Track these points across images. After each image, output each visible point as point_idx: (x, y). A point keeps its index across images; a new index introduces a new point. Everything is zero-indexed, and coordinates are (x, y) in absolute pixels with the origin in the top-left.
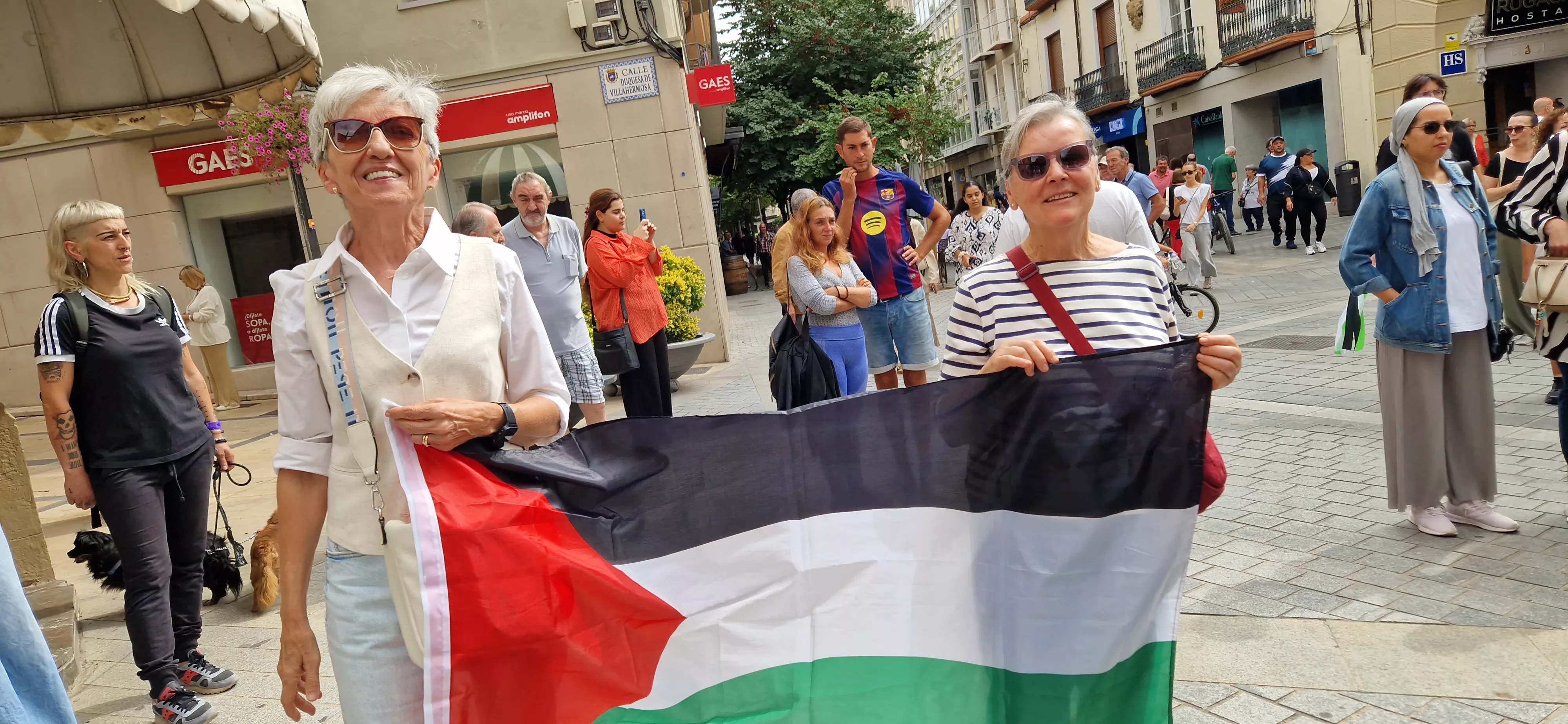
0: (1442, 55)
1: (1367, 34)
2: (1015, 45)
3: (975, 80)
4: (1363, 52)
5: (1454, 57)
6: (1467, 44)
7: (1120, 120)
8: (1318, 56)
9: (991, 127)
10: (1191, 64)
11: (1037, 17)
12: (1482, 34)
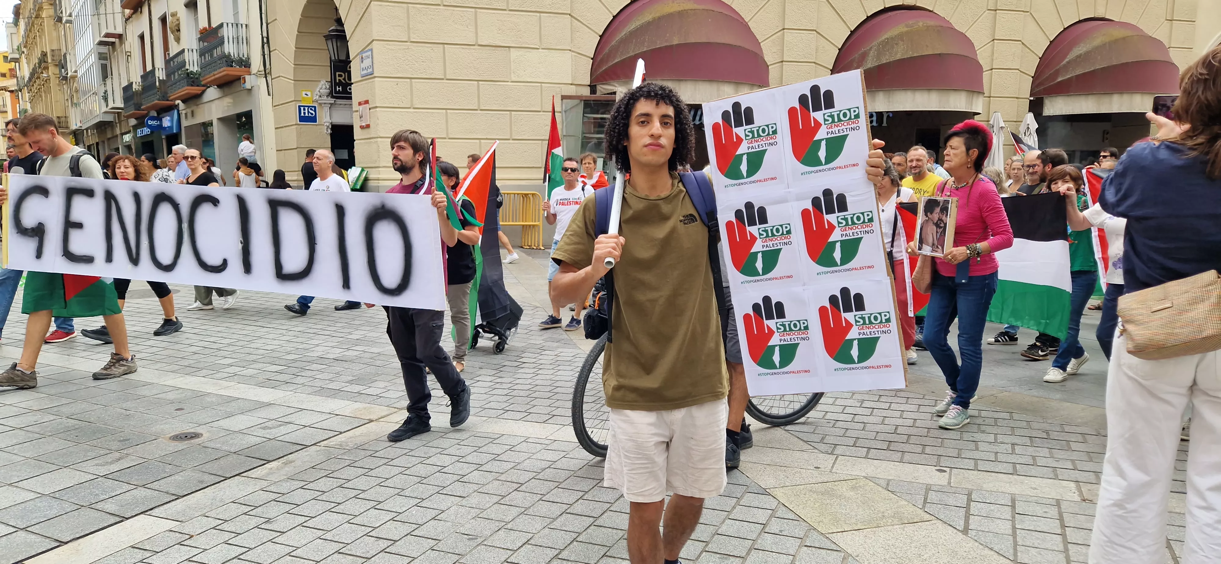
0: (299, 106)
1: (269, 78)
2: (124, 36)
3: (104, 62)
4: (269, 95)
5: (308, 109)
6: (317, 101)
7: (168, 118)
8: (250, 90)
9: (107, 106)
10: (192, 79)
11: (134, 16)
12: (327, 96)
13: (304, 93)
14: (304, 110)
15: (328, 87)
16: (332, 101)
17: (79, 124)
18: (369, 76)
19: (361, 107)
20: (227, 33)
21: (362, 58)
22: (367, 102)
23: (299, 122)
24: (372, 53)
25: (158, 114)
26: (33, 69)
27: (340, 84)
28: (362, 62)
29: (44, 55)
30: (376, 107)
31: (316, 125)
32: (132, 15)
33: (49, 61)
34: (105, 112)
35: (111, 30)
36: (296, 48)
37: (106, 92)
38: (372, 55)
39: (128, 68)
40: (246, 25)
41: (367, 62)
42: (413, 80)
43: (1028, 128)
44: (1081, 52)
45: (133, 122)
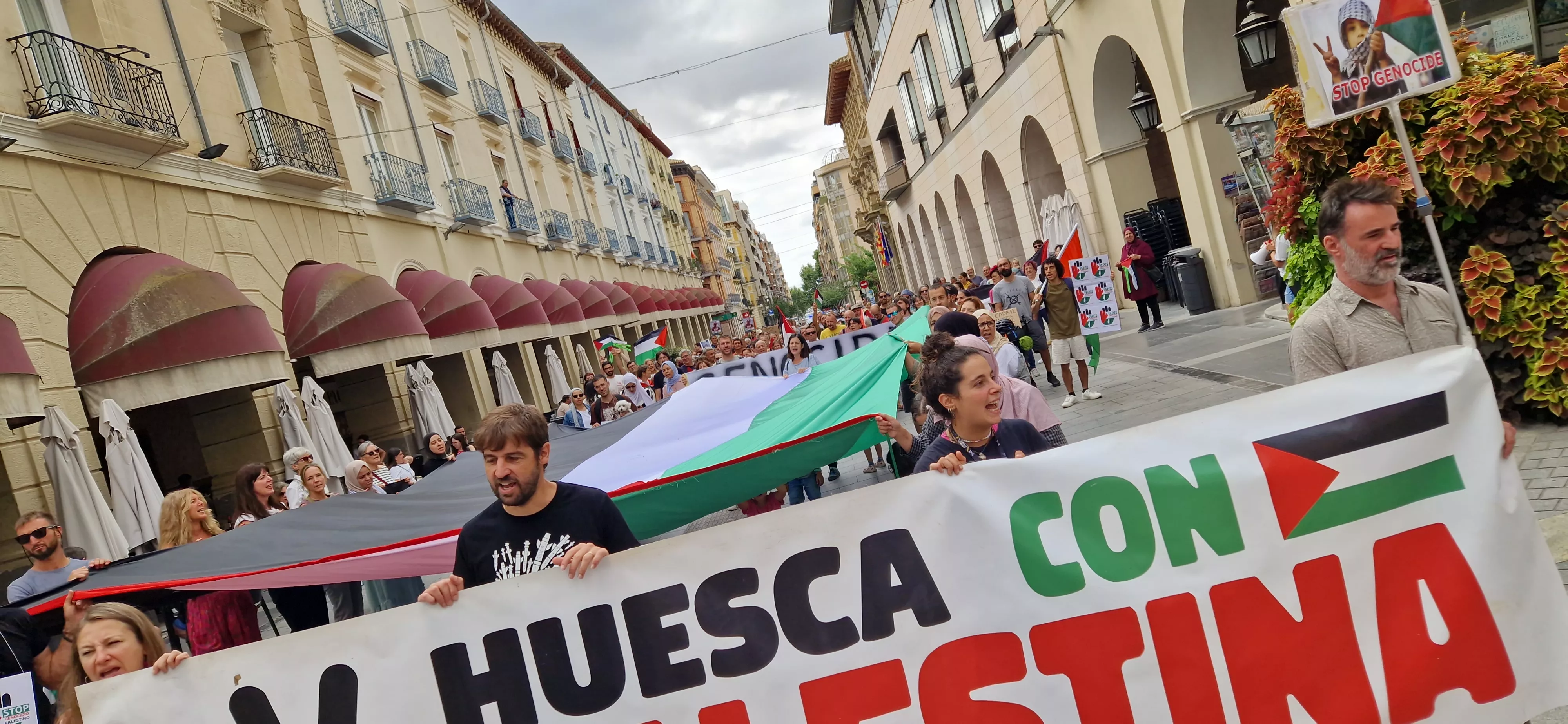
43: (314, 395)
44: (330, 298)
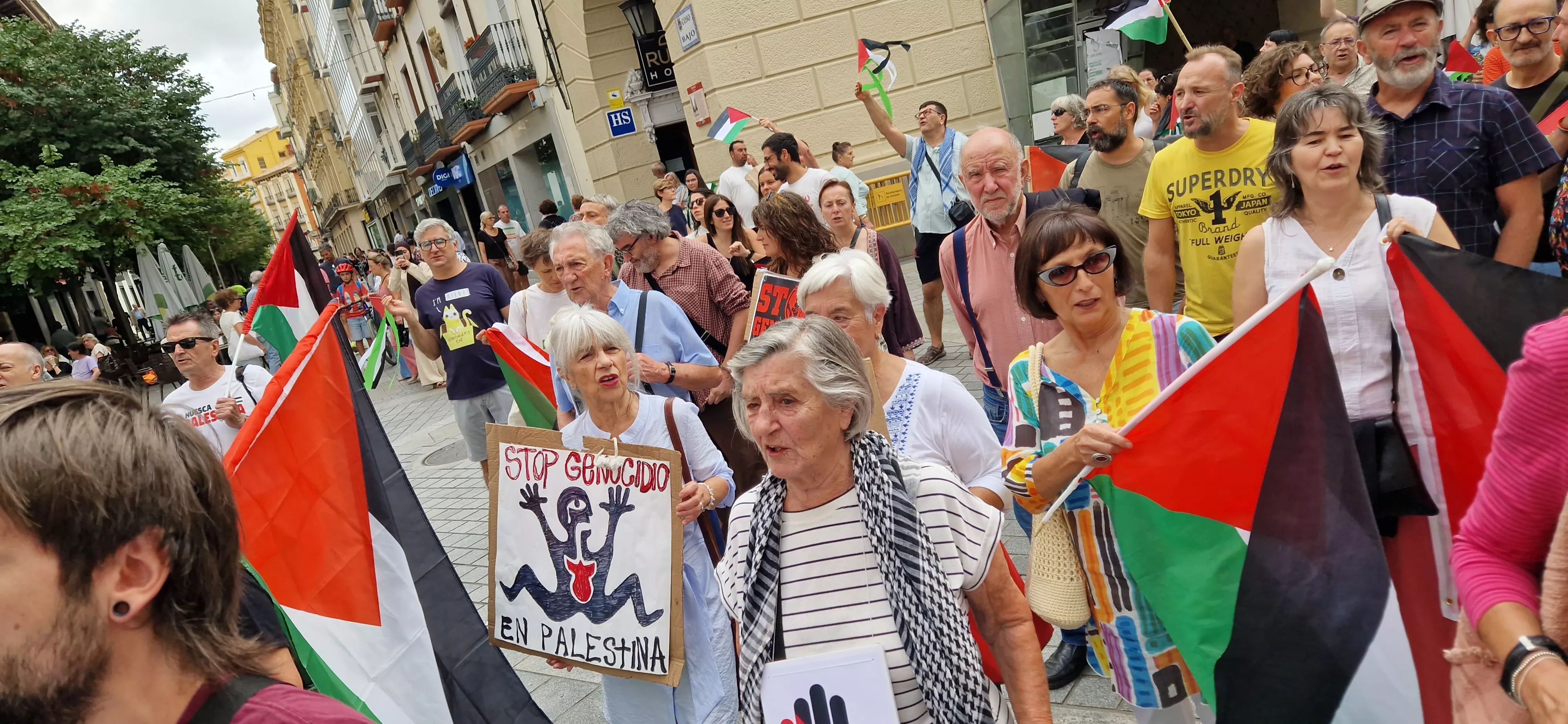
0: (609, 114)
1: (562, 86)
2: (386, 75)
3: (373, 114)
4: (567, 108)
5: (620, 115)
6: (629, 102)
7: (457, 167)
8: (542, 108)
9: (389, 167)
10: (472, 111)
11: (390, 47)
12: (641, 90)
13: (610, 94)
14: (616, 117)
15: (639, 77)
16: (648, 95)
17: (367, 196)
18: (695, 46)
19: (692, 96)
20: (498, 38)
21: (679, 22)
22: (699, 86)
23: (613, 137)
24: (692, 11)
25: (446, 164)
26: (308, 141)
27: (654, 68)
28: (681, 28)
29: (314, 120)
30: (714, 90)
31: (635, 134)
32: (388, 46)
33: (321, 127)
34: (390, 175)
35: (372, 73)
36: (587, 34)
37: (384, 150)
38: (692, 14)
39: (399, 114)
40: (518, 21)
41: (688, 27)
42: (757, 35)
45: (421, 180)
